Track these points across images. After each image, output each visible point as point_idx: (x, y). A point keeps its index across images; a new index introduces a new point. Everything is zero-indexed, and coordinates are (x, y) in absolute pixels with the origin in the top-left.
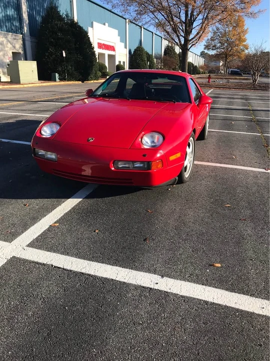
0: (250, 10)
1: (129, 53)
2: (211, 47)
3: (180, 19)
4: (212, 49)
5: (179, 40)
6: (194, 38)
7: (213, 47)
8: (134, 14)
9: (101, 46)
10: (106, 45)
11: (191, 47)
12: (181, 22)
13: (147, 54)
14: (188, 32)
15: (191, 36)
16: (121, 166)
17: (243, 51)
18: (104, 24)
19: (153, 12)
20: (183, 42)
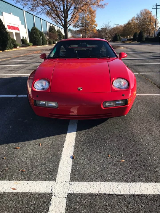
0: (100, 4)
1: (28, 32)
2: (77, 26)
3: (60, 9)
4: (78, 27)
5: (61, 22)
6: (70, 20)
7: (78, 26)
8: (31, 7)
9: (10, 27)
10: (13, 27)
11: (69, 26)
12: (61, 11)
13: (40, 31)
14: (66, 17)
15: (68, 20)
16: (108, 105)
17: (95, 27)
18: (10, 13)
19: (43, 5)
20: (64, 23)
